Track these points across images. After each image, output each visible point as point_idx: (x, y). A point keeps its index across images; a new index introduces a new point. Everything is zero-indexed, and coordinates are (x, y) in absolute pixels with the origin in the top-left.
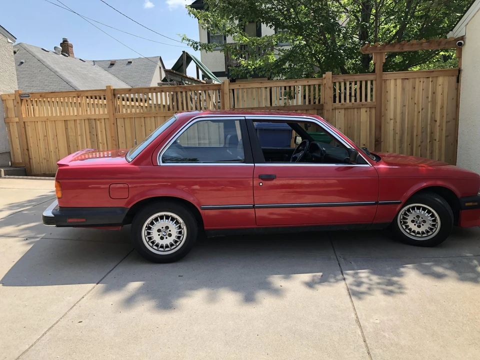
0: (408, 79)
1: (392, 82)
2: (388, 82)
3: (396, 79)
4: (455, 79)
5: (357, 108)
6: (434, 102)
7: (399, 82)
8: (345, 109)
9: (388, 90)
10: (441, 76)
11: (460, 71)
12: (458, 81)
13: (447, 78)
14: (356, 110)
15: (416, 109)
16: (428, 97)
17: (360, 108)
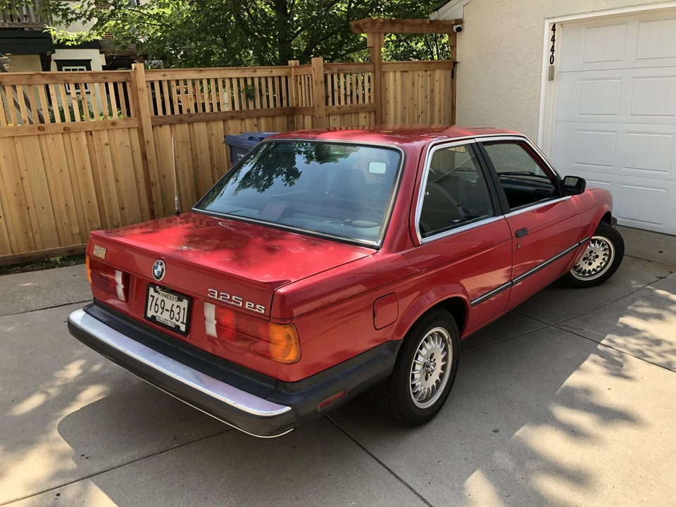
0: (406, 72)
1: (391, 74)
2: (387, 75)
3: (395, 72)
4: (449, 73)
5: (355, 113)
6: (432, 103)
7: (398, 74)
8: (340, 114)
9: (387, 87)
10: (439, 69)
11: (455, 63)
12: (453, 76)
13: (443, 71)
14: (353, 115)
15: (416, 113)
16: (426, 97)
17: (358, 113)
